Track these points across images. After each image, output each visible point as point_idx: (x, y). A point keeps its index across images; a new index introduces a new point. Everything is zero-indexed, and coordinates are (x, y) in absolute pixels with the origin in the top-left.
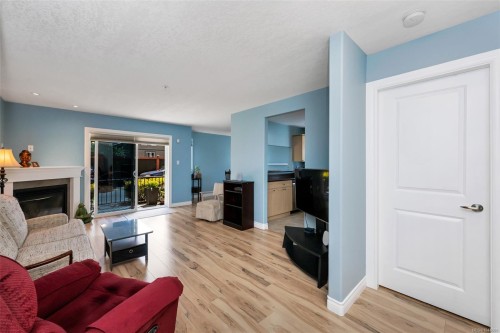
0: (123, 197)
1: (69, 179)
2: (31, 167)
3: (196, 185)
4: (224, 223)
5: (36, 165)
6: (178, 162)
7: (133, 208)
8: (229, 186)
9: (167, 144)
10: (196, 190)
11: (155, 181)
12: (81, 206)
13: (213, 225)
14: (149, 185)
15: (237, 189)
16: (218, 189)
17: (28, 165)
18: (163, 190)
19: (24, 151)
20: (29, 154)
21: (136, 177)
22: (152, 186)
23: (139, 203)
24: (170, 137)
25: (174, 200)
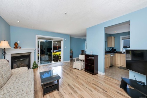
0: (48, 58)
1: (30, 53)
2: (18, 49)
3: (71, 55)
4: (85, 71)
5: (20, 48)
6: (65, 47)
7: (51, 63)
8: (87, 56)
9: (62, 41)
10: (71, 57)
11: (58, 53)
12: (35, 62)
13: (80, 71)
14: (56, 55)
15: (90, 58)
16: (82, 57)
17: (17, 48)
18: (61, 56)
19: (16, 43)
20: (17, 44)
21: (52, 52)
22: (57, 55)
23: (53, 61)
24: (63, 39)
25: (64, 60)
